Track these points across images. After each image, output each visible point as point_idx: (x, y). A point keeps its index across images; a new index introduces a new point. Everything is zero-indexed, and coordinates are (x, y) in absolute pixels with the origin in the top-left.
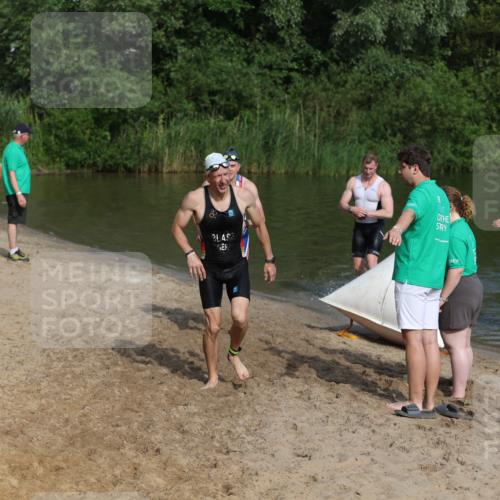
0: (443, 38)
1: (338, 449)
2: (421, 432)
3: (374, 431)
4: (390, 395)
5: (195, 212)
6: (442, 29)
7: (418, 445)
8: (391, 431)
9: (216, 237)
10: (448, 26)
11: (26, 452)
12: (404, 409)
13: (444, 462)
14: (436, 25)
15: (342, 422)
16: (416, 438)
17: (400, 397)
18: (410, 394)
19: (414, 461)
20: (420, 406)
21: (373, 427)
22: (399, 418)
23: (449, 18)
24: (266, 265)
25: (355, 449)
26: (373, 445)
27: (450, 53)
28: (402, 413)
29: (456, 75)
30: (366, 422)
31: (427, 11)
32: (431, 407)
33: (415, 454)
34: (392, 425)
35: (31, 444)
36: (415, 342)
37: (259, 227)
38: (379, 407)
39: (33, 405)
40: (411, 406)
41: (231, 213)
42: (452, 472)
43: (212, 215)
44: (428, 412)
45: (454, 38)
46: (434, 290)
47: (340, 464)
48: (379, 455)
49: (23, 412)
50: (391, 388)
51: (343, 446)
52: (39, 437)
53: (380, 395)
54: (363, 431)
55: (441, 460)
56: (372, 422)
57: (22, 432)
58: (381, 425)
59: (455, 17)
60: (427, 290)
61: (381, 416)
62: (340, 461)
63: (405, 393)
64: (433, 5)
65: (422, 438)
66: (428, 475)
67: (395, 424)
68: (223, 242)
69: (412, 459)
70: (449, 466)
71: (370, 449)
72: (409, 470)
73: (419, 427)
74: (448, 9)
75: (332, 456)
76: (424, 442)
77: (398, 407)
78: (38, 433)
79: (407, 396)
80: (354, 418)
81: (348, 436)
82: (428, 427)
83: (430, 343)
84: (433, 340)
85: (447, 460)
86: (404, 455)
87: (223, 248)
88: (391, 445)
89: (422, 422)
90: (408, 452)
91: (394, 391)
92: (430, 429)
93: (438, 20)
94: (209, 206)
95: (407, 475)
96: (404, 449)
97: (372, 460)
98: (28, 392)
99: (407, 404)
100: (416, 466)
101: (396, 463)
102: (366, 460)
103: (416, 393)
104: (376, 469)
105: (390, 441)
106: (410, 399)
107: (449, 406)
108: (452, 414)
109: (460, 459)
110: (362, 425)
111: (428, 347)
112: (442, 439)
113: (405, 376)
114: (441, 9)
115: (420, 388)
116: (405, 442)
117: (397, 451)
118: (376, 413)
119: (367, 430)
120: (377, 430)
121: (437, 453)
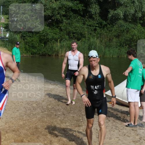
0: (140, 17)
1: (109, 136)
2: (133, 131)
3: (119, 131)
4: (124, 121)
5: (84, 76)
6: (140, 15)
7: (132, 135)
8: (125, 131)
9: (92, 87)
10: (142, 14)
11: (19, 136)
12: (128, 125)
13: (140, 140)
14: (138, 14)
15: (110, 128)
16: (132, 133)
17: (127, 121)
18: (130, 120)
19: (131, 140)
20: (133, 124)
21: (120, 130)
22: (127, 127)
23: (142, 11)
24: (113, 98)
25: (114, 136)
26: (119, 135)
27: (142, 22)
28: (128, 126)
29: (144, 28)
30: (117, 128)
31: (136, 10)
32: (136, 124)
33: (131, 138)
34: (125, 129)
35: (20, 134)
36: (132, 105)
37: (110, 82)
38: (121, 124)
39: (21, 123)
40: (130, 124)
41: (100, 76)
42: (142, 143)
43: (91, 77)
44: (135, 126)
45: (143, 17)
46: (138, 90)
47: (110, 141)
48: (121, 138)
49: (18, 125)
50: (124, 119)
51: (111, 135)
52: (23, 132)
53: (122, 121)
54: (116, 131)
55: (139, 140)
56: (119, 128)
57: (18, 131)
58: (122, 129)
59: (143, 11)
60: (136, 90)
61: (122, 127)
62: (110, 140)
63: (129, 120)
64: (137, 8)
65: (133, 133)
66: (135, 143)
67: (126, 129)
68: (96, 89)
69: (130, 139)
70: (141, 141)
71: (118, 136)
72: (130, 142)
73: (133, 130)
74: (142, 9)
75: (108, 138)
76: (134, 134)
77: (127, 124)
78: (23, 131)
79: (129, 121)
80: (114, 127)
81: (112, 132)
82: (135, 130)
83: (136, 106)
84: (137, 105)
85: (141, 139)
86: (128, 138)
87: (96, 92)
88: (124, 135)
89: (133, 128)
90: (129, 137)
91: (125, 120)
92: (136, 130)
93: (138, 12)
94: (90, 73)
95: (129, 143)
96: (128, 136)
97: (119, 139)
98: (20, 119)
99: (129, 123)
100: (131, 141)
101: (126, 140)
102: (117, 139)
103: (132, 120)
104: (120, 142)
105: (124, 134)
106: (130, 122)
107: (141, 124)
108: (142, 126)
109: (144, 139)
110: (116, 129)
111: (136, 107)
112: (139, 133)
113: (129, 115)
114: (140, 9)
115: (133, 119)
116: (128, 134)
117: (126, 137)
118: (120, 126)
119: (118, 131)
120: (121, 131)
121: (138, 137)
